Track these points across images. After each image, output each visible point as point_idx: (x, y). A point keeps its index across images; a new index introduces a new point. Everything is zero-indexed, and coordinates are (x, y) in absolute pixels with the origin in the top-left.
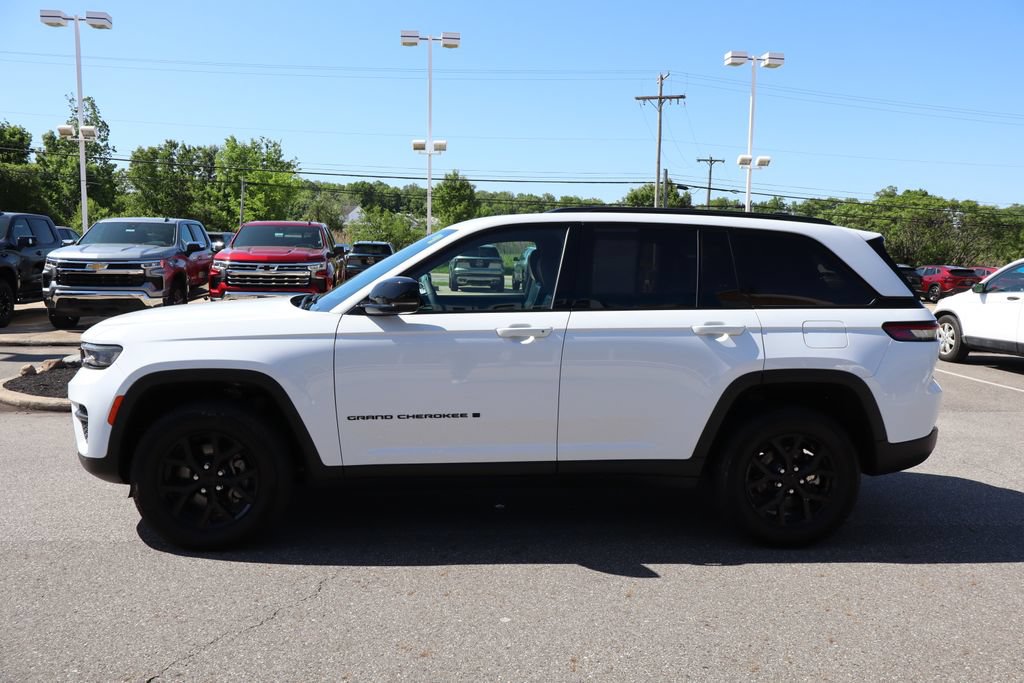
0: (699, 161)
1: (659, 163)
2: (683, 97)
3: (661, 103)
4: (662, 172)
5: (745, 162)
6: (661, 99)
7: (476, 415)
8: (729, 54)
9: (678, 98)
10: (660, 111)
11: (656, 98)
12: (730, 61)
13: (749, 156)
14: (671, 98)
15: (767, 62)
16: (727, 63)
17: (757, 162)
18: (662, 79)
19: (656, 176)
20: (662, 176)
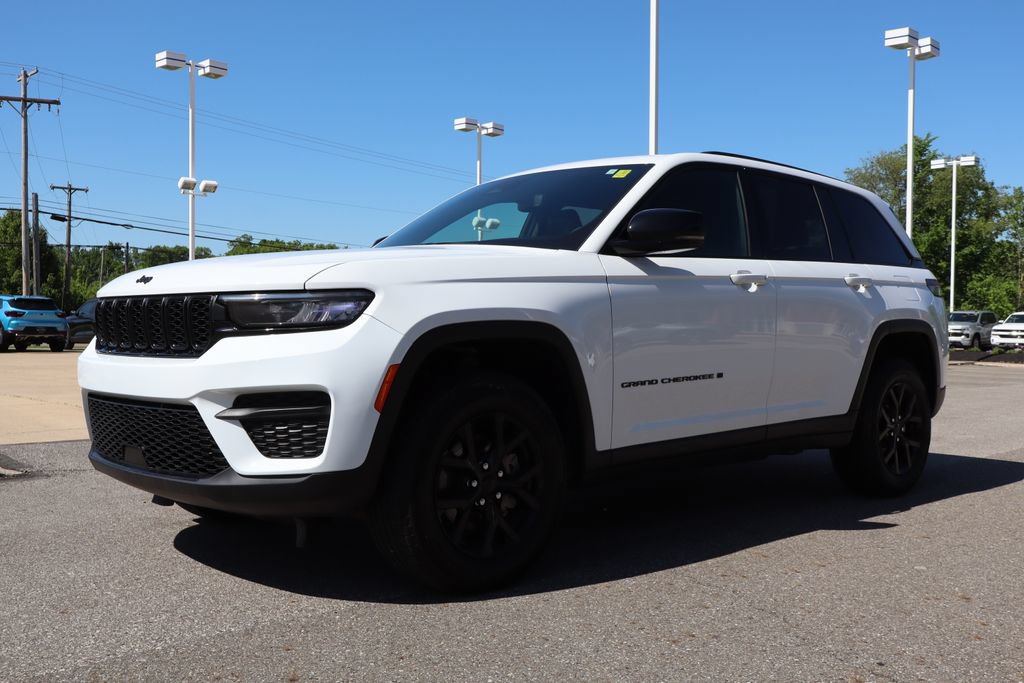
0: (53, 188)
1: (26, 184)
2: (57, 103)
3: (25, 108)
4: (30, 196)
5: (187, 186)
6: (26, 102)
7: (720, 375)
8: (163, 55)
9: (50, 103)
10: (25, 117)
11: (18, 100)
12: (164, 63)
13: (191, 179)
14: (39, 102)
15: (208, 70)
16: (158, 64)
17: (201, 187)
18: (26, 76)
19: (22, 202)
20: (30, 202)
